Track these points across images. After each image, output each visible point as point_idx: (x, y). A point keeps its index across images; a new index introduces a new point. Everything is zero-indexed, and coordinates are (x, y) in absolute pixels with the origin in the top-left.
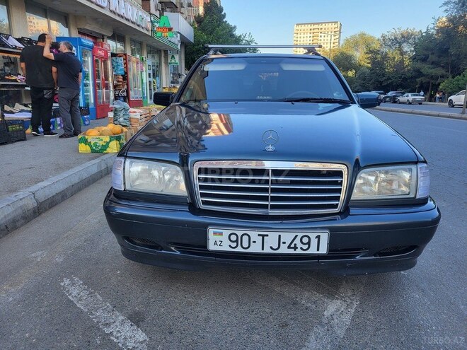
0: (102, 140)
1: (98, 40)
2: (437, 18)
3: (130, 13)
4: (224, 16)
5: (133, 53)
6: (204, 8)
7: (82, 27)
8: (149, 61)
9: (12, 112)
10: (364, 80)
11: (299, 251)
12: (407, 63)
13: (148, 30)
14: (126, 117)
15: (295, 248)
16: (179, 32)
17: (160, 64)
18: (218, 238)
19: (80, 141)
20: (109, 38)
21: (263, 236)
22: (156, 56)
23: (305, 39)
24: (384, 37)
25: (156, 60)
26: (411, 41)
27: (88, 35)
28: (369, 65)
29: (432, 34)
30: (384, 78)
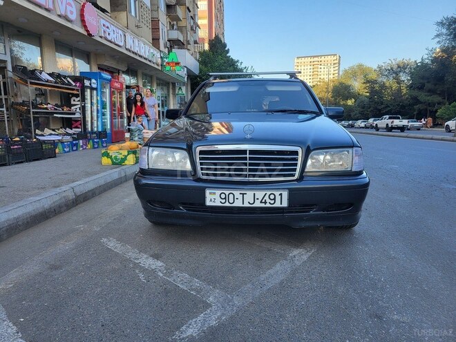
0: (121, 154)
1: (115, 75)
2: (430, 49)
3: (143, 51)
4: (228, 52)
5: (145, 86)
6: (209, 44)
7: (102, 63)
8: (159, 93)
9: (43, 135)
10: (363, 108)
11: (268, 205)
12: (404, 91)
13: (158, 65)
14: (140, 136)
15: (265, 203)
16: (185, 67)
17: (169, 95)
18: (213, 197)
19: (103, 155)
20: (123, 72)
21: (243, 194)
22: (165, 88)
23: (305, 71)
24: (380, 68)
25: (166, 91)
26: (407, 71)
27: (106, 71)
28: (368, 94)
29: (427, 64)
30: (383, 106)
